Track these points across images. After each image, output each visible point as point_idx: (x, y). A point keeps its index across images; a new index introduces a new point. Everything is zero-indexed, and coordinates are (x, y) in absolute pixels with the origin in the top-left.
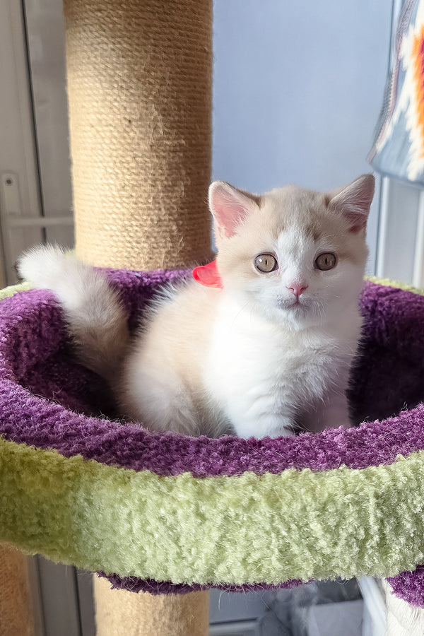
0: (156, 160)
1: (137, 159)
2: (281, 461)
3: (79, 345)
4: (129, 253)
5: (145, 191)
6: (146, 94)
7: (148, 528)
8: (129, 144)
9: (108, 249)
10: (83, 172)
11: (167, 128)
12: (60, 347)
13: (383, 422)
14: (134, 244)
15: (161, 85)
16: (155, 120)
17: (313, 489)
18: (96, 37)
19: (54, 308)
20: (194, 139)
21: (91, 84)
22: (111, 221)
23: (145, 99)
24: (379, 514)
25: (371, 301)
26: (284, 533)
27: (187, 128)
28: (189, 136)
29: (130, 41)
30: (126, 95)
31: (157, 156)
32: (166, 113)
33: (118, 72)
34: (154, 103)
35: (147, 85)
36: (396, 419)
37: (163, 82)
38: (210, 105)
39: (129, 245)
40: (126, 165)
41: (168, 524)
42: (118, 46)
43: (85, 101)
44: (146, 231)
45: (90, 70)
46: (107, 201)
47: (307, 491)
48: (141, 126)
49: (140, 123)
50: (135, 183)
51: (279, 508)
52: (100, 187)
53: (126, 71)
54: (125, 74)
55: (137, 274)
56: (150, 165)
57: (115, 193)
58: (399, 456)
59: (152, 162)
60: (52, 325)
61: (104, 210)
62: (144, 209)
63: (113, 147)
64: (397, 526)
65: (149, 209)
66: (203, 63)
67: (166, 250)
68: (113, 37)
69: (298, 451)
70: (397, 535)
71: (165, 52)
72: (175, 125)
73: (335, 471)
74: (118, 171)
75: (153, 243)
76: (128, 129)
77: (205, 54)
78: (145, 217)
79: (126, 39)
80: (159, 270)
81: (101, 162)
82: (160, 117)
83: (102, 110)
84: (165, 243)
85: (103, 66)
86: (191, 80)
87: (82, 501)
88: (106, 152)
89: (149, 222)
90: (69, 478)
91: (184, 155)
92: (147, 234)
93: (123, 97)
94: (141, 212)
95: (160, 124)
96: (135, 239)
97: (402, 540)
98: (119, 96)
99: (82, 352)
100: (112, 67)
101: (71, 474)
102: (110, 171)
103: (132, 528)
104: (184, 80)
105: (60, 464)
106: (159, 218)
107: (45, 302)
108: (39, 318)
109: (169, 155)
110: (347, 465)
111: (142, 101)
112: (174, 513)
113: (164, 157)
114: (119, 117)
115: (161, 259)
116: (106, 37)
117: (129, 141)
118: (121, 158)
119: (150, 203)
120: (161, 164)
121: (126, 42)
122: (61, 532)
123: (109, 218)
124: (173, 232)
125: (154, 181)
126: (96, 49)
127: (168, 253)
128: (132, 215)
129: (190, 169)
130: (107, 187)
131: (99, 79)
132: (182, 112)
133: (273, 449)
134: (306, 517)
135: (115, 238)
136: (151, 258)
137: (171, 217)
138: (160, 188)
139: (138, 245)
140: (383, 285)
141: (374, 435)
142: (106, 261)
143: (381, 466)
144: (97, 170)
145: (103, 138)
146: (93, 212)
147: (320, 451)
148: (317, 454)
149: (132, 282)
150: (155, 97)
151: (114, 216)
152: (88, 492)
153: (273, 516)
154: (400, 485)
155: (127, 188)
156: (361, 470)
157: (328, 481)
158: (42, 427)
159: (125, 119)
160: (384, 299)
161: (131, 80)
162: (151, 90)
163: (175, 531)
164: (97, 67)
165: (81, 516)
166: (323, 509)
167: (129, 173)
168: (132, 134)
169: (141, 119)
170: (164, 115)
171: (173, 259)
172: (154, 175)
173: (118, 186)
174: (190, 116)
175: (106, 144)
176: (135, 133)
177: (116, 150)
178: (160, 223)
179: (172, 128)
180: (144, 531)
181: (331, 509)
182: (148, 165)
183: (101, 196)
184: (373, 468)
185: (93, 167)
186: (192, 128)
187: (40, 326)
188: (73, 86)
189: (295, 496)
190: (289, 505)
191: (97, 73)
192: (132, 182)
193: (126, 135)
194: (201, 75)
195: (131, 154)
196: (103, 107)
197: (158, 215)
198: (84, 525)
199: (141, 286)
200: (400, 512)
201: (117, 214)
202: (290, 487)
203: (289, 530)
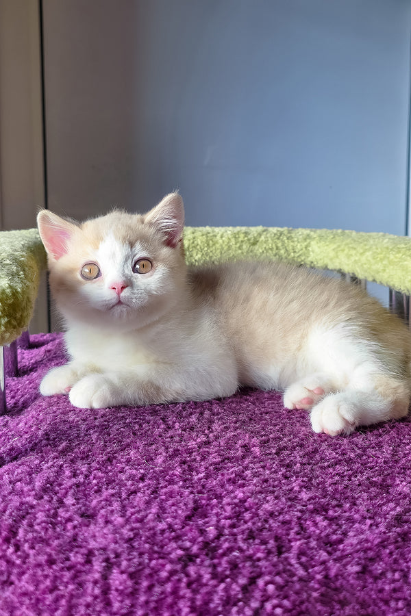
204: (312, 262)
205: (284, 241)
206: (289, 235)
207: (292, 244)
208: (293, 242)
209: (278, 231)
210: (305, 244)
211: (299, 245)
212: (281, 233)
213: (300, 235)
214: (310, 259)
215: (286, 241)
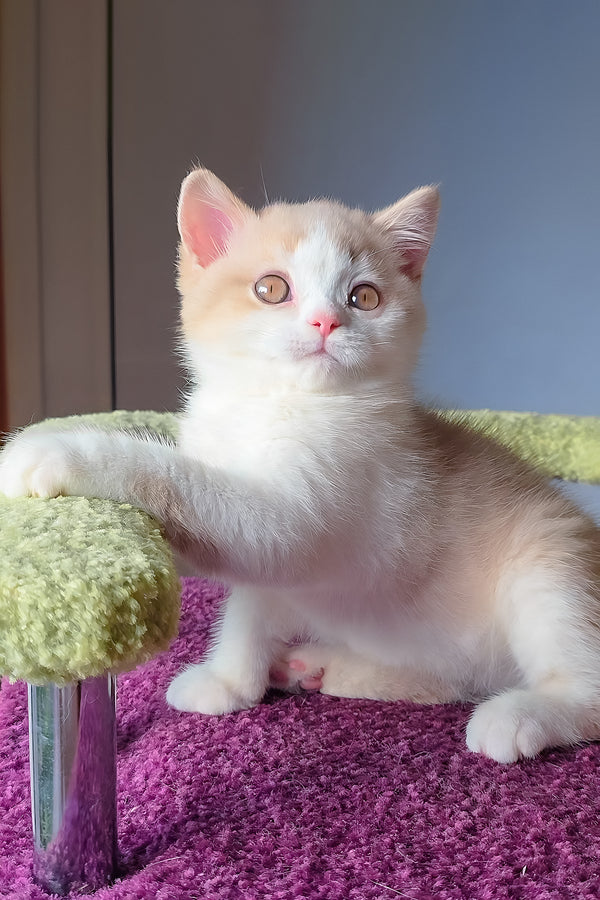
204: (573, 472)
205: (528, 437)
206: (535, 427)
207: (541, 441)
208: (544, 438)
209: (517, 419)
210: (564, 442)
211: (553, 443)
212: (524, 423)
213: (555, 427)
214: (570, 467)
215: (532, 437)
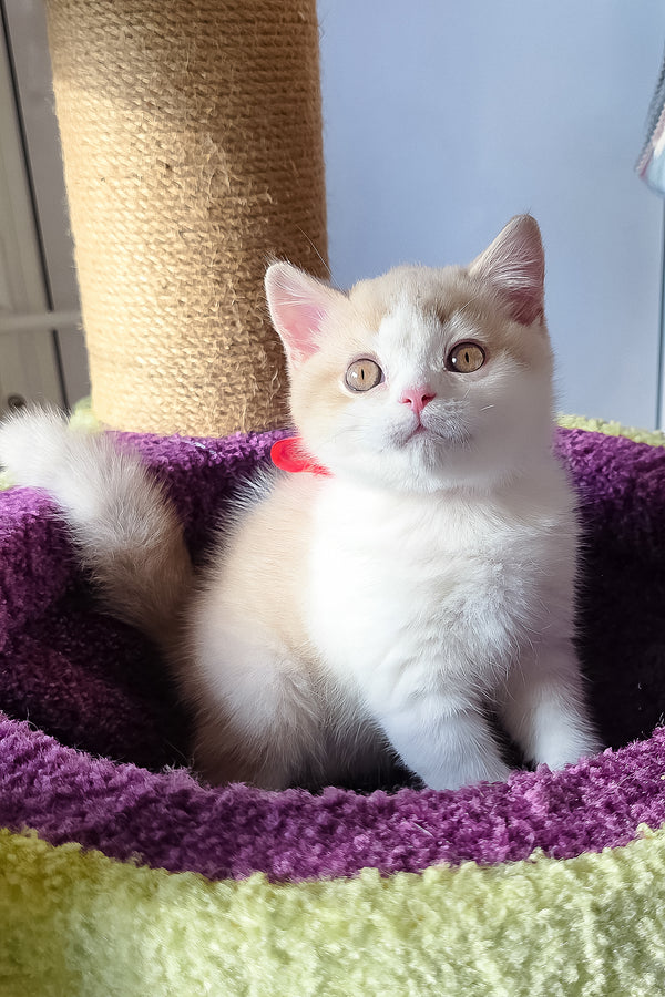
0: (220, 235)
1: (186, 234)
2: (427, 844)
3: (103, 584)
4: (184, 405)
5: (204, 293)
6: (195, 114)
7: (194, 973)
8: (170, 209)
9: (146, 399)
10: (94, 262)
11: (238, 174)
12: (68, 587)
13: (620, 751)
14: (192, 389)
15: (221, 95)
16: (214, 160)
17: (480, 902)
18: (97, 13)
19: (50, 523)
20: (289, 189)
21: (95, 101)
22: (148, 350)
23: (192, 124)
24: (603, 940)
25: (624, 480)
26: (430, 979)
27: (273, 170)
28: (279, 186)
29: (158, 18)
30: (159, 119)
31: (221, 227)
32: (232, 147)
33: (140, 77)
34: (209, 129)
35: (195, 97)
36: (645, 746)
37: (224, 90)
38: (318, 120)
39: (183, 391)
40: (166, 247)
41: (226, 966)
42: (138, 28)
43: (86, 133)
44: (211, 365)
45: (91, 75)
46: (137, 314)
47: (469, 906)
48: (189, 174)
49: (186, 168)
50: (185, 280)
51: (418, 939)
52: (125, 288)
53: (155, 74)
54: (152, 80)
55: (199, 445)
56: (210, 244)
57: (152, 299)
58: (643, 827)
59: (213, 238)
60: (51, 551)
61: (133, 330)
62: (204, 326)
63: (141, 216)
64: (638, 957)
65: (214, 324)
66: (297, 44)
67: (249, 395)
68: (126, 12)
69: (459, 822)
70: (639, 972)
71: (223, 33)
72: (252, 168)
73: (520, 863)
74: (153, 258)
75: (226, 384)
76: (166, 182)
77: (299, 27)
78: (207, 340)
79: (151, 14)
80: (238, 433)
81: (122, 243)
82: (223, 155)
83: (118, 149)
84: (247, 383)
85: (112, 68)
86: (276, 79)
87: (77, 926)
88: (131, 226)
89: (215, 348)
90: (53, 888)
91: (271, 219)
92: (213, 370)
93: (154, 124)
94: (200, 331)
95: (224, 168)
96: (192, 380)
97: (649, 979)
98: (146, 121)
99: (110, 594)
100: (128, 69)
101: (57, 881)
102: (140, 259)
103: (165, 971)
104: (263, 80)
105: (40, 860)
106: (233, 339)
107: (34, 512)
108: (25, 543)
109: (244, 223)
110: (545, 849)
111: (188, 127)
112: (235, 949)
113: (236, 228)
114: (148, 159)
115: (241, 413)
116: (115, 13)
117: (170, 203)
118: (156, 236)
119: (214, 314)
120: (230, 240)
121: (152, 21)
122: (48, 973)
123: (143, 346)
124: (260, 362)
125: (220, 273)
126: (100, 38)
127: (253, 401)
128: (184, 337)
129: (284, 245)
130: (137, 289)
131: (109, 92)
132: (263, 140)
133: (415, 818)
134: (468, 951)
135: (156, 380)
136: (222, 413)
137: (253, 337)
138: (230, 285)
139: (199, 391)
140: (649, 443)
141: (602, 781)
142: (144, 421)
143: (606, 850)
144: (116, 258)
145: (123, 201)
146: (115, 333)
147: (499, 820)
148: (492, 824)
149: (191, 460)
150: (210, 118)
151: (152, 340)
152: (87, 912)
153: (408, 953)
154: (639, 888)
155: (172, 289)
156: (570, 861)
157: (507, 886)
158: (14, 783)
159: (159, 162)
160: (647, 476)
161: (165, 91)
162: (204, 106)
163: (238, 977)
164: (103, 69)
165: (79, 950)
166: (498, 937)
167: (173, 262)
168: (174, 191)
169: (187, 162)
170: (229, 151)
171: (263, 413)
172: (218, 262)
173: (155, 284)
174: (279, 147)
175: (129, 211)
176: (180, 187)
177: (147, 222)
178: (235, 349)
179: (246, 172)
180: (186, 977)
181: (513, 935)
182: (205, 244)
183: (126, 304)
184: (590, 857)
185: (108, 252)
186: (283, 169)
187: (28, 556)
188: (65, 104)
189: (446, 916)
190: (437, 932)
191: (104, 82)
192: (180, 278)
193: (163, 193)
194: (294, 66)
195: (174, 226)
196: (119, 144)
197: (231, 335)
198: (85, 965)
199: (206, 466)
200: (642, 933)
201: (157, 336)
202: (438, 899)
203: (439, 973)
